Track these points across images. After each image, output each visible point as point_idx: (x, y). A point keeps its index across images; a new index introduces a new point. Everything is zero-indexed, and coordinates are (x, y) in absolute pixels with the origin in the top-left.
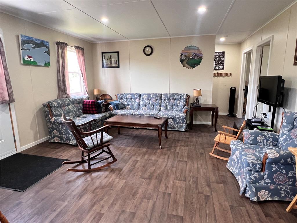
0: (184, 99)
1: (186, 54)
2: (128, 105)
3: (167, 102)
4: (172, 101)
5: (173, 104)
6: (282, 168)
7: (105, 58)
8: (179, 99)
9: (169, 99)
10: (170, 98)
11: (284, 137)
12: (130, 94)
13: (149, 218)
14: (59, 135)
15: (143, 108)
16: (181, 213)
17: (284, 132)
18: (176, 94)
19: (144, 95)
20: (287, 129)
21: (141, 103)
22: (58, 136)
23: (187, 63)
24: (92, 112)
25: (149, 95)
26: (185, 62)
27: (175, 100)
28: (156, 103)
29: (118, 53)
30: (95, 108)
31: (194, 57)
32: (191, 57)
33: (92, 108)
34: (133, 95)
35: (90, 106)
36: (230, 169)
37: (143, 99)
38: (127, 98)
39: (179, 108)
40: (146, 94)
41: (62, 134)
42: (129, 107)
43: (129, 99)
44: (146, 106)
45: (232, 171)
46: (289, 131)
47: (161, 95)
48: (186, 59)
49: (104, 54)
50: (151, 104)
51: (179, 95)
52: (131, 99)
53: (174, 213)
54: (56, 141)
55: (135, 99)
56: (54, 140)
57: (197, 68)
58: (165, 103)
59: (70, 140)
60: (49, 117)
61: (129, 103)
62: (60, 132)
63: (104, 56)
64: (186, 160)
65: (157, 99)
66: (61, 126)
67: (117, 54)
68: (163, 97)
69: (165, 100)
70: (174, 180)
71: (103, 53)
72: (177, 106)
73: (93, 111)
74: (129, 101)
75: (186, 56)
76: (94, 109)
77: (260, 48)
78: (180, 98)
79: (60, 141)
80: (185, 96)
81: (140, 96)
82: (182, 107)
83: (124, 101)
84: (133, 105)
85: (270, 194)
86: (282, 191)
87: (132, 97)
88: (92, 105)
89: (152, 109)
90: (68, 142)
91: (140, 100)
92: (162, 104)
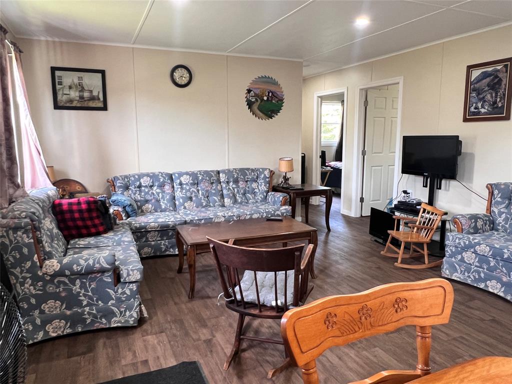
0: (265, 177)
2: (147, 201)
4: (241, 184)
5: (245, 191)
8: (255, 180)
9: (236, 181)
10: (237, 178)
11: (504, 216)
12: (148, 175)
14: (68, 313)
15: (186, 204)
18: (248, 169)
19: (181, 174)
21: (178, 194)
24: (93, 230)
25: (194, 175)
26: (255, 107)
27: (247, 181)
28: (214, 192)
29: (103, 73)
32: (265, 98)
34: (153, 176)
37: (181, 184)
38: (140, 187)
40: (187, 174)
42: (149, 206)
43: (146, 187)
44: (191, 199)
47: (218, 172)
48: (256, 100)
49: (57, 73)
50: (203, 194)
52: (151, 186)
54: (54, 335)
55: (162, 186)
57: (277, 118)
58: (229, 189)
60: (33, 263)
61: (148, 197)
62: (72, 301)
65: (212, 183)
66: (78, 281)
68: (223, 177)
69: (228, 183)
73: (95, 226)
74: (147, 193)
75: (256, 95)
77: (364, 93)
78: (257, 177)
79: (69, 331)
80: (267, 173)
81: (171, 177)
83: (135, 194)
84: (158, 201)
87: (153, 182)
89: (206, 206)
91: (173, 187)
92: (225, 192)
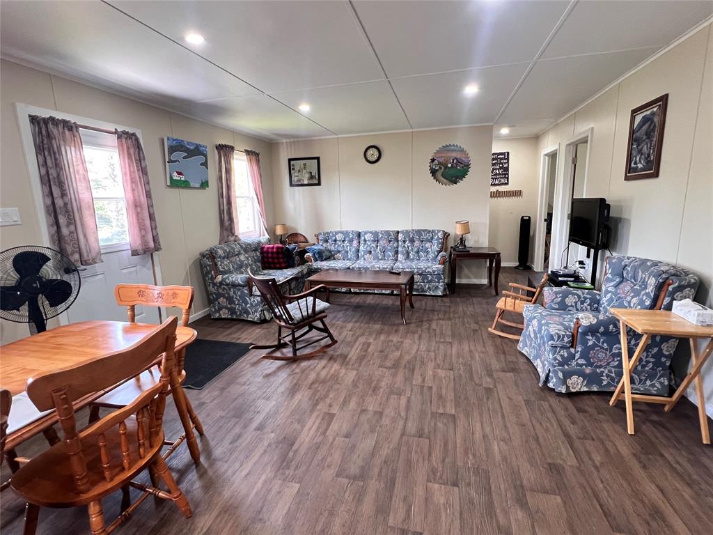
0: (438, 238)
1: (442, 160)
2: (339, 252)
3: (409, 245)
4: (417, 243)
5: (419, 249)
6: (602, 340)
7: (294, 169)
8: (430, 240)
9: (412, 241)
10: (413, 237)
11: (609, 295)
12: (342, 233)
13: (405, 418)
14: (229, 306)
15: (365, 256)
16: (451, 410)
17: (609, 289)
18: (424, 231)
19: (366, 233)
20: (612, 284)
21: (362, 248)
22: (226, 308)
23: (443, 176)
24: (278, 266)
25: (375, 234)
26: (439, 174)
27: (422, 241)
28: (389, 248)
29: (318, 159)
30: (283, 258)
31: (455, 165)
32: (450, 165)
33: (278, 258)
34: (346, 234)
35: (275, 256)
36: (524, 352)
37: (365, 240)
38: (335, 241)
39: (431, 256)
40: (370, 232)
41: (234, 303)
42: (340, 255)
43: (340, 241)
44: (370, 252)
45: (526, 354)
46: (616, 286)
47: (398, 232)
48: (440, 168)
49: (292, 162)
50: (380, 250)
51: (429, 232)
52: (343, 241)
53: (441, 411)
54: (223, 317)
55: (351, 241)
56: (220, 315)
57: (462, 184)
58: (404, 246)
59: (248, 313)
60: (212, 276)
61: (340, 249)
62: (230, 300)
63: (293, 165)
64: (450, 341)
65: (390, 241)
66: (232, 290)
67: (316, 161)
68: (401, 237)
69: (404, 242)
70: (435, 368)
71: (290, 160)
72: (427, 252)
73: (279, 263)
74: (339, 246)
75: (440, 163)
76: (281, 260)
77: (572, 148)
78: (432, 238)
79: (230, 316)
80: (440, 235)
81: (359, 235)
82: (436, 253)
83: (331, 246)
84: (347, 252)
85: (585, 382)
86: (603, 376)
87: (344, 238)
88: (277, 253)
89: (381, 259)
90: (245, 317)
91: (359, 242)
92: (400, 249)
